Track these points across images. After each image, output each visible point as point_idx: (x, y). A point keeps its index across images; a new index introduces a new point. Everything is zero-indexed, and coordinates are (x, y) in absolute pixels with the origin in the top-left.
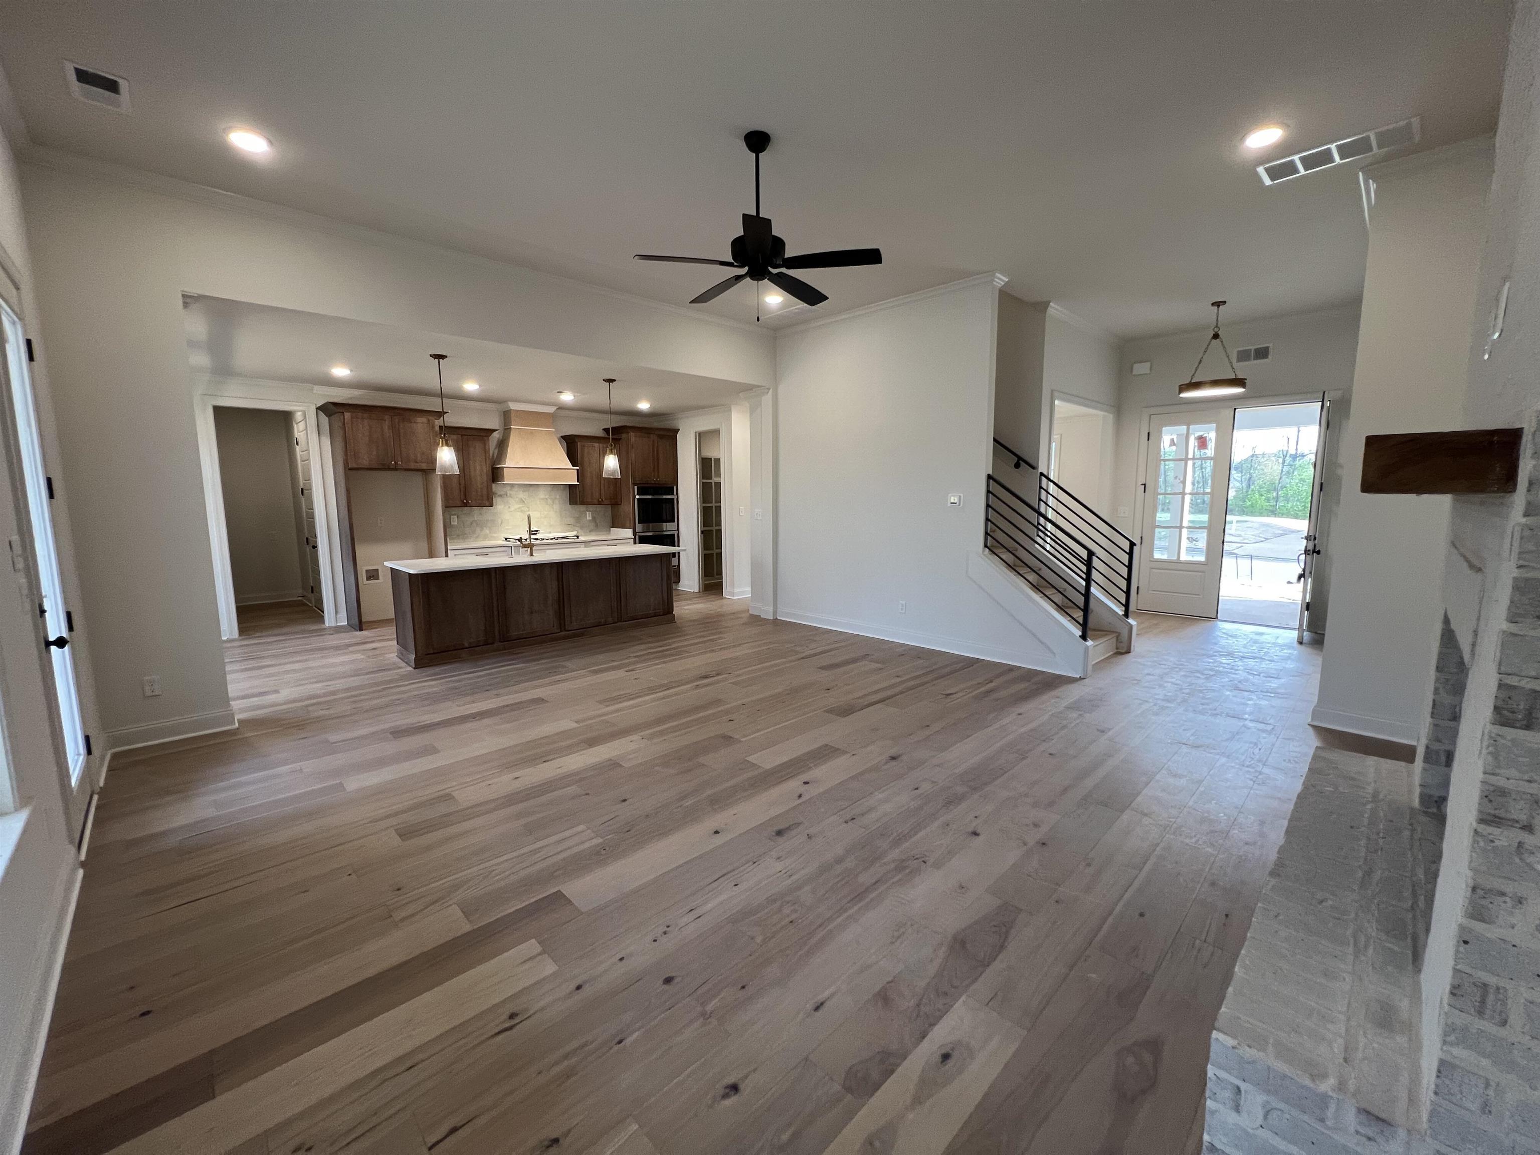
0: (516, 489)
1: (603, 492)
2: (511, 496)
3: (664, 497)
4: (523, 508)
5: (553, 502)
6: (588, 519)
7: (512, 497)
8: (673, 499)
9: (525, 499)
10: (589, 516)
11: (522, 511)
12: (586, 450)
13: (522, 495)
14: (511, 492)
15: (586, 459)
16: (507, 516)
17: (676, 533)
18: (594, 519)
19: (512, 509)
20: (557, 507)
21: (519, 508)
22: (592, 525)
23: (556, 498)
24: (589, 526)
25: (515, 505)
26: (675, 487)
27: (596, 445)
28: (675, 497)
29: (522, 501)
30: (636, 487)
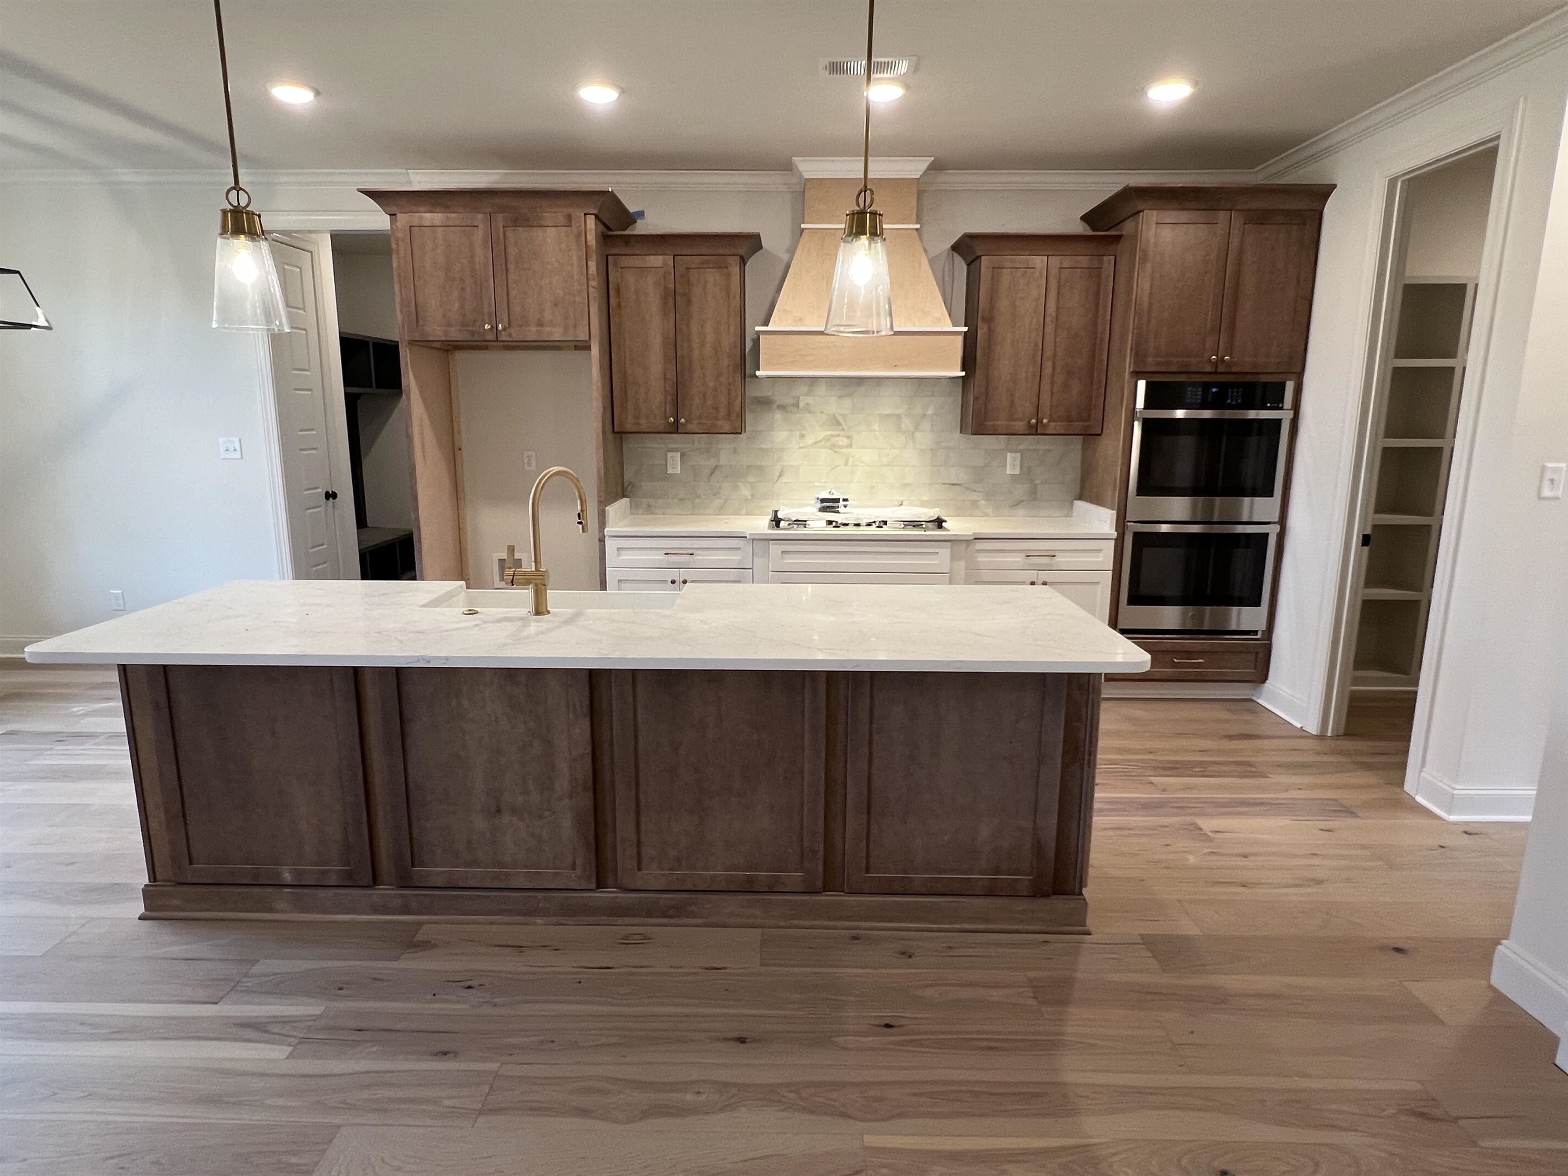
0: (821, 390)
1: (1045, 398)
2: (807, 409)
3: (1252, 414)
4: (834, 440)
5: (917, 427)
6: (1009, 471)
7: (810, 412)
8: (1278, 422)
9: (844, 416)
10: (1014, 466)
11: (833, 447)
12: (1006, 277)
13: (834, 405)
14: (810, 400)
15: (1003, 304)
16: (794, 457)
17: (1273, 531)
18: (1027, 473)
19: (810, 440)
20: (925, 438)
21: (827, 439)
22: (1021, 490)
23: (924, 416)
24: (1010, 492)
25: (816, 433)
26: (1290, 386)
27: (1039, 261)
28: (1286, 415)
29: (835, 422)
30: (1142, 385)
